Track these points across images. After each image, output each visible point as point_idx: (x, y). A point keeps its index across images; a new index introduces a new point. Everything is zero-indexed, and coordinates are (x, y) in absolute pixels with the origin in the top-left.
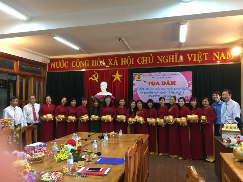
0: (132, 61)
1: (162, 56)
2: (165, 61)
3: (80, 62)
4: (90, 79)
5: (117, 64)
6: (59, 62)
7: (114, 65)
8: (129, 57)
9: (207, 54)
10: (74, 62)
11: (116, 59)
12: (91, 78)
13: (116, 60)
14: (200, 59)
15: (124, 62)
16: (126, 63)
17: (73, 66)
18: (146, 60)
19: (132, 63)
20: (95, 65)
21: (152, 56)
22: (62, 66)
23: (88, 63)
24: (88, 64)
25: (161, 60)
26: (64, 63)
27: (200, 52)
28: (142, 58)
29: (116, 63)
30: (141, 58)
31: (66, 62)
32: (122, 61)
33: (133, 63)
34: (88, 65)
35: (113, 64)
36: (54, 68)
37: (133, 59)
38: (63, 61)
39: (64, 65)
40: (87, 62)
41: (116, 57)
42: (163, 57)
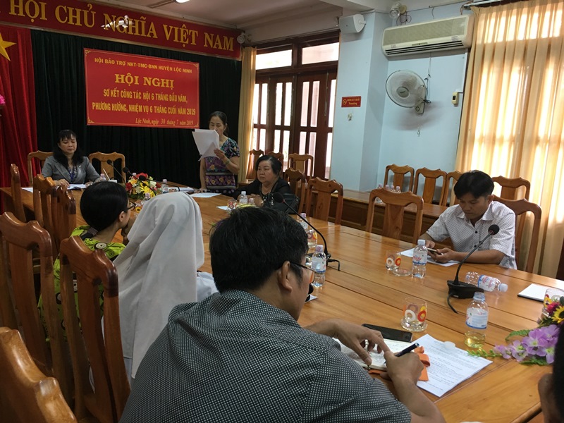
0: (41, 11)
1: (114, 17)
9: (195, 33)
14: (185, 40)
15: (18, 7)
16: (24, 13)
18: (78, 17)
19: (40, 15)
21: (92, 10)
27: (184, 25)
28: (68, 10)
30: (65, 8)
32: (13, 5)
33: (43, 17)
37: (43, 5)
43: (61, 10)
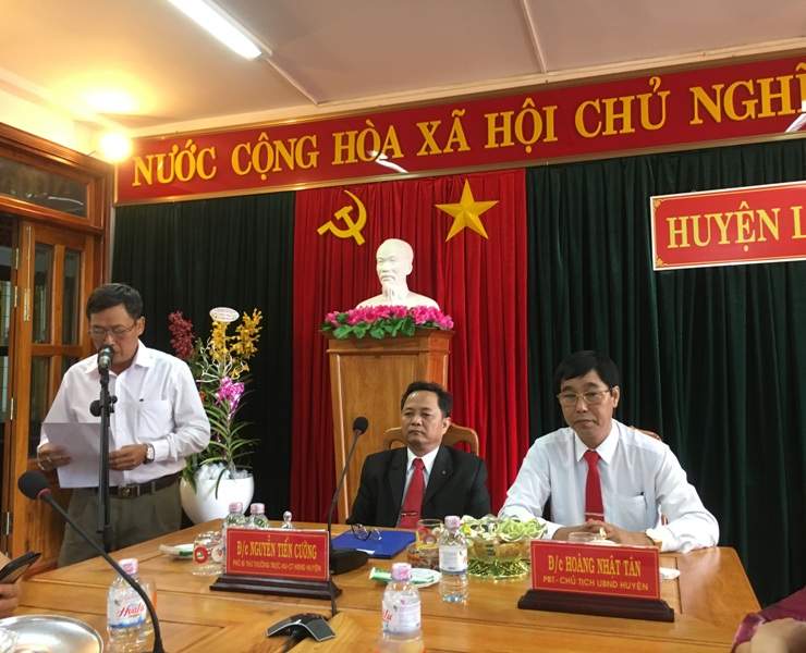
0: (546, 126)
1: (718, 88)
2: (740, 110)
3: (274, 147)
4: (321, 231)
5: (464, 147)
6: (172, 155)
7: (448, 149)
8: (529, 106)
10: (242, 150)
11: (461, 118)
12: (330, 226)
13: (457, 126)
15: (502, 131)
16: (514, 137)
17: (238, 171)
18: (627, 115)
19: (544, 134)
20: (351, 159)
21: (660, 89)
22: (185, 173)
23: (313, 150)
24: (313, 156)
25: (715, 105)
26: (196, 155)
28: (603, 106)
29: (462, 139)
30: (596, 104)
31: (207, 153)
32: (492, 130)
33: (551, 137)
34: (313, 162)
35: (442, 146)
36: (150, 182)
37: (550, 111)
38: (189, 148)
39: (197, 165)
40: (307, 147)
41: (456, 112)
42: (723, 92)
43: (589, 110)
